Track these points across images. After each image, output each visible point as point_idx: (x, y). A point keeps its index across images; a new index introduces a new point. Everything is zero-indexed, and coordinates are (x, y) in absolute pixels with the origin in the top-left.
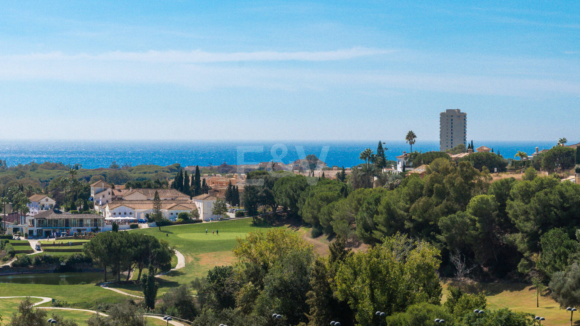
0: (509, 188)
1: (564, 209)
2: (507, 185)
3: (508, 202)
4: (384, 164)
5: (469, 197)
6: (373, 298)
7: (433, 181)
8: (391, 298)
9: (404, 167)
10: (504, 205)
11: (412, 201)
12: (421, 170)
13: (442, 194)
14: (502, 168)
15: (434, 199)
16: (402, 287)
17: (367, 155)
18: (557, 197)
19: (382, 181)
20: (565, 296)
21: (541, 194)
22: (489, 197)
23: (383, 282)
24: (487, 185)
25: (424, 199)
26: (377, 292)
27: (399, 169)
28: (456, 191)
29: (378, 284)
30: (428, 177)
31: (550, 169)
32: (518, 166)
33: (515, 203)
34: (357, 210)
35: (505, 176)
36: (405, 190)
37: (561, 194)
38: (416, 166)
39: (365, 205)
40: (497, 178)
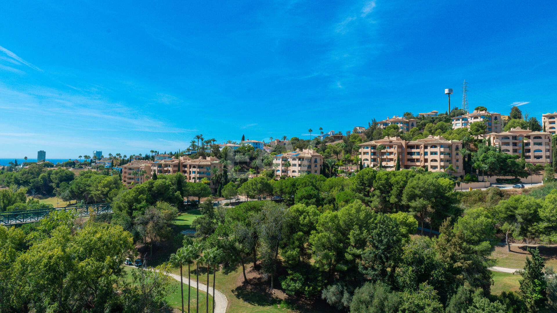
0: (52, 172)
1: (66, 177)
2: (51, 171)
3: (51, 175)
4: (16, 165)
5: (40, 174)
6: (3, 202)
7: (29, 170)
8: (9, 202)
9: (23, 166)
10: (50, 176)
11: (23, 175)
12: (27, 167)
13: (32, 173)
14: (52, 166)
15: (29, 175)
16: (13, 199)
17: (11, 163)
18: (65, 174)
19: (16, 170)
20: (64, 199)
21: (60, 173)
22: (46, 174)
23: (7, 198)
24: (46, 171)
25: (26, 175)
26: (5, 201)
27: (21, 166)
28: (36, 172)
29: (5, 199)
30: (28, 169)
31: (66, 166)
32: (57, 166)
33: (53, 176)
34: (5, 178)
35: (52, 169)
36: (21, 172)
37: (66, 173)
38: (26, 166)
39: (8, 176)
40: (49, 169)
